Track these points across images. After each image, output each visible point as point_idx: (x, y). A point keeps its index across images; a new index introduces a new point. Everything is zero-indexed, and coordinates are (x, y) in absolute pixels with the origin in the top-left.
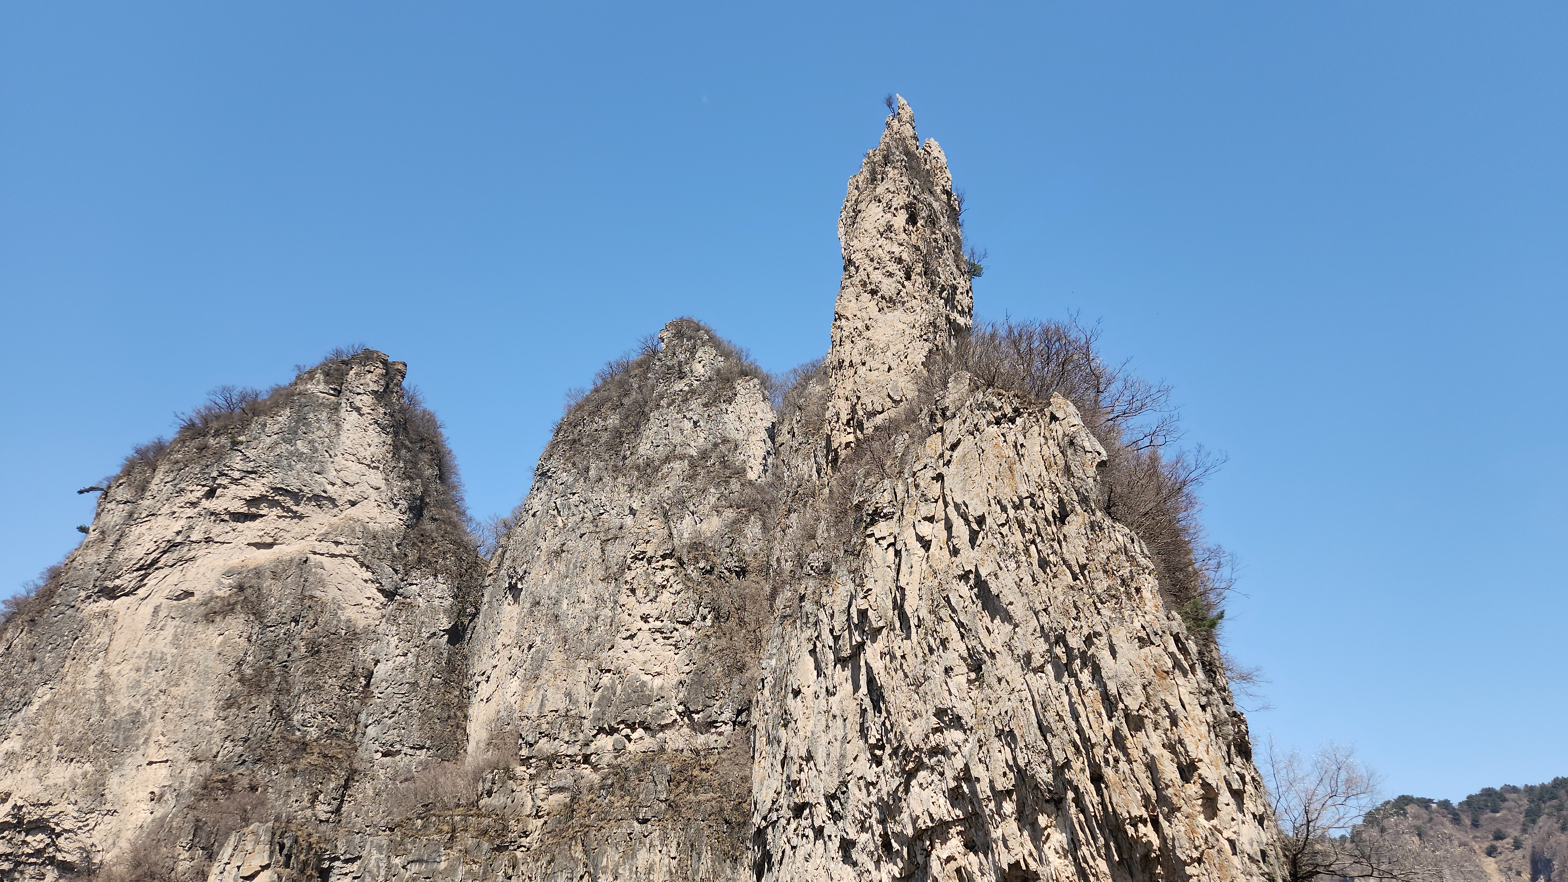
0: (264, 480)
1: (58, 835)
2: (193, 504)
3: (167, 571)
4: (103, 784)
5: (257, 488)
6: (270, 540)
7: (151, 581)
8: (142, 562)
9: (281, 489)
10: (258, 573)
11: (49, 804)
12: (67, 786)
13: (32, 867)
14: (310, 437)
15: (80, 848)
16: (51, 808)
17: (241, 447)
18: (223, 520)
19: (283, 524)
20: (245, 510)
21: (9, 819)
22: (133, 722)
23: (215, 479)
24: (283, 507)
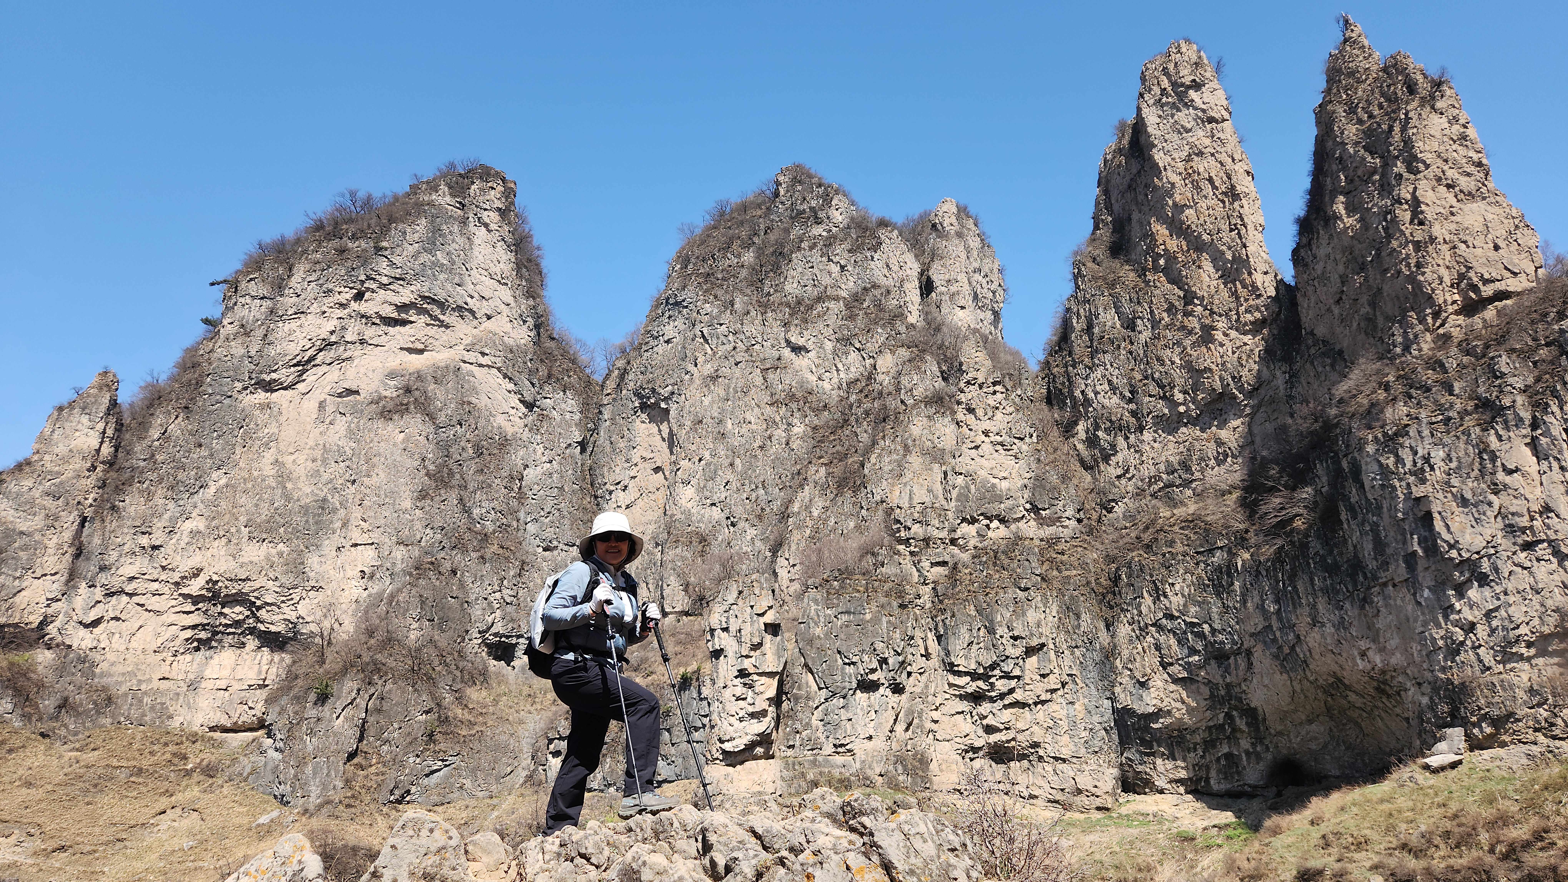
0: (413, 288)
1: (259, 608)
2: (342, 306)
3: (325, 368)
4: (303, 563)
5: (406, 295)
6: (421, 346)
7: (310, 377)
8: (299, 358)
9: (429, 297)
10: (419, 376)
11: (247, 579)
12: (264, 564)
13: (231, 637)
14: (447, 248)
15: (285, 620)
16: (249, 583)
17: (386, 253)
18: (374, 324)
19: (432, 331)
20: (395, 315)
21: (204, 592)
22: (323, 508)
23: (363, 282)
24: (431, 316)
